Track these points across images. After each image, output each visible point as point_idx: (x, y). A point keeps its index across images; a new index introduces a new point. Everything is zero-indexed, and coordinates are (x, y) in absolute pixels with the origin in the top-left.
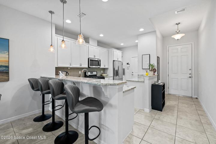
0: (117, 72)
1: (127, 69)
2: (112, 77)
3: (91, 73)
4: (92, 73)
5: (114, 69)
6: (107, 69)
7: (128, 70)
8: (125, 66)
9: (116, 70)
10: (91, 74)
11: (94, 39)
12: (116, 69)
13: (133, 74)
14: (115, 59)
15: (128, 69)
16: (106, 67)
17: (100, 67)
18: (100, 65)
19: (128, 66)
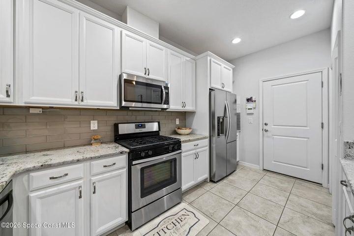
0: (222, 123)
1: (249, 114)
2: (205, 138)
3: (137, 127)
4: (143, 126)
5: (212, 115)
6: (192, 113)
7: (250, 117)
8: (242, 106)
9: (219, 118)
10: (138, 131)
11: (145, 16)
12: (219, 113)
13: (265, 127)
14: (214, 86)
15: (252, 114)
16: (189, 108)
17: (165, 106)
18: (167, 102)
19: (250, 105)
